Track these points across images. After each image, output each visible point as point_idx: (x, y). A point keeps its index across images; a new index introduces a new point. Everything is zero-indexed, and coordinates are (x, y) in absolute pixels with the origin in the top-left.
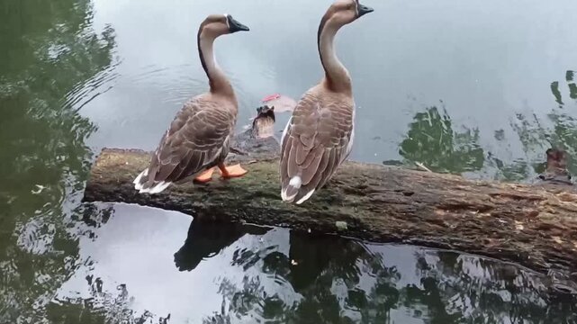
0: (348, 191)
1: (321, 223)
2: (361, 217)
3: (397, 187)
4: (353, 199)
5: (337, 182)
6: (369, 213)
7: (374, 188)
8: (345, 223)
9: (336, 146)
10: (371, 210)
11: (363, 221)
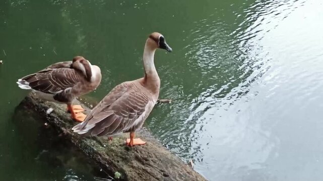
0: (137, 158)
1: (109, 169)
2: (130, 175)
3: (164, 169)
4: (136, 163)
5: (136, 151)
6: (136, 175)
7: (152, 163)
8: (120, 175)
9: (124, 117)
10: (139, 174)
11: (129, 177)
